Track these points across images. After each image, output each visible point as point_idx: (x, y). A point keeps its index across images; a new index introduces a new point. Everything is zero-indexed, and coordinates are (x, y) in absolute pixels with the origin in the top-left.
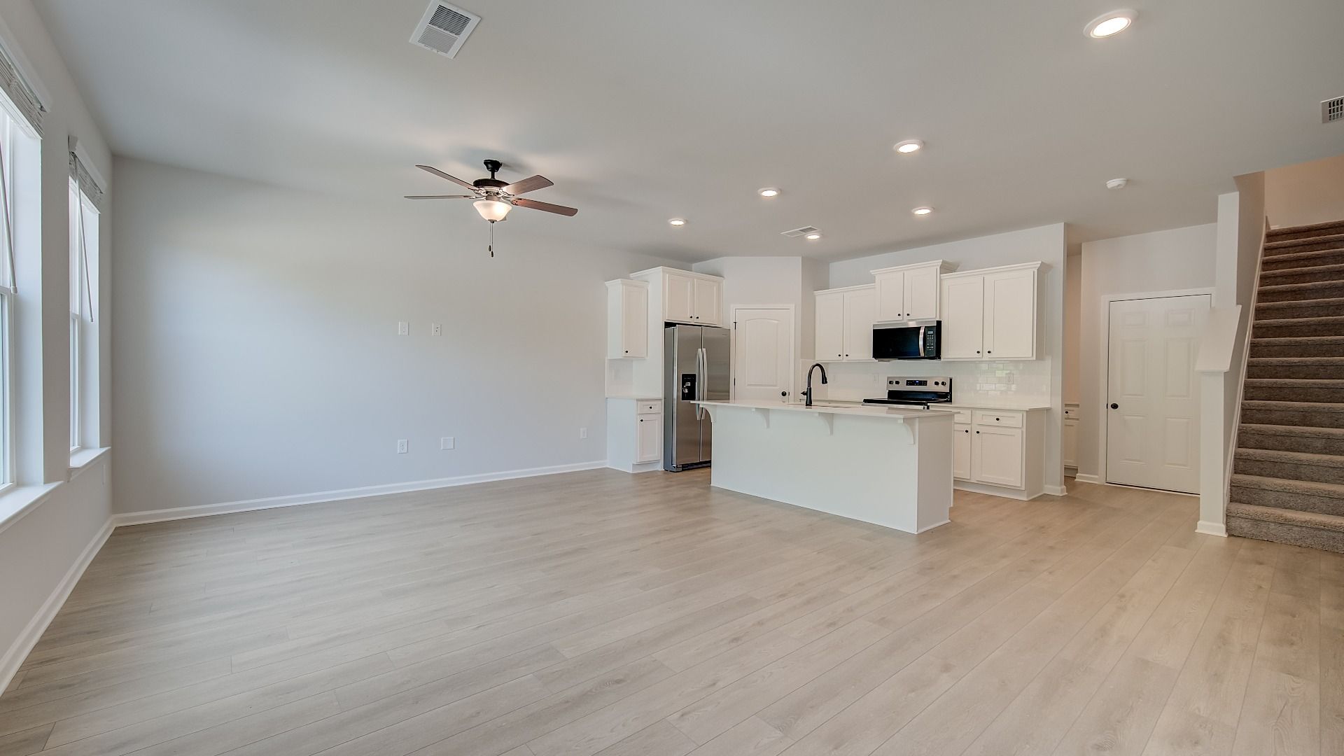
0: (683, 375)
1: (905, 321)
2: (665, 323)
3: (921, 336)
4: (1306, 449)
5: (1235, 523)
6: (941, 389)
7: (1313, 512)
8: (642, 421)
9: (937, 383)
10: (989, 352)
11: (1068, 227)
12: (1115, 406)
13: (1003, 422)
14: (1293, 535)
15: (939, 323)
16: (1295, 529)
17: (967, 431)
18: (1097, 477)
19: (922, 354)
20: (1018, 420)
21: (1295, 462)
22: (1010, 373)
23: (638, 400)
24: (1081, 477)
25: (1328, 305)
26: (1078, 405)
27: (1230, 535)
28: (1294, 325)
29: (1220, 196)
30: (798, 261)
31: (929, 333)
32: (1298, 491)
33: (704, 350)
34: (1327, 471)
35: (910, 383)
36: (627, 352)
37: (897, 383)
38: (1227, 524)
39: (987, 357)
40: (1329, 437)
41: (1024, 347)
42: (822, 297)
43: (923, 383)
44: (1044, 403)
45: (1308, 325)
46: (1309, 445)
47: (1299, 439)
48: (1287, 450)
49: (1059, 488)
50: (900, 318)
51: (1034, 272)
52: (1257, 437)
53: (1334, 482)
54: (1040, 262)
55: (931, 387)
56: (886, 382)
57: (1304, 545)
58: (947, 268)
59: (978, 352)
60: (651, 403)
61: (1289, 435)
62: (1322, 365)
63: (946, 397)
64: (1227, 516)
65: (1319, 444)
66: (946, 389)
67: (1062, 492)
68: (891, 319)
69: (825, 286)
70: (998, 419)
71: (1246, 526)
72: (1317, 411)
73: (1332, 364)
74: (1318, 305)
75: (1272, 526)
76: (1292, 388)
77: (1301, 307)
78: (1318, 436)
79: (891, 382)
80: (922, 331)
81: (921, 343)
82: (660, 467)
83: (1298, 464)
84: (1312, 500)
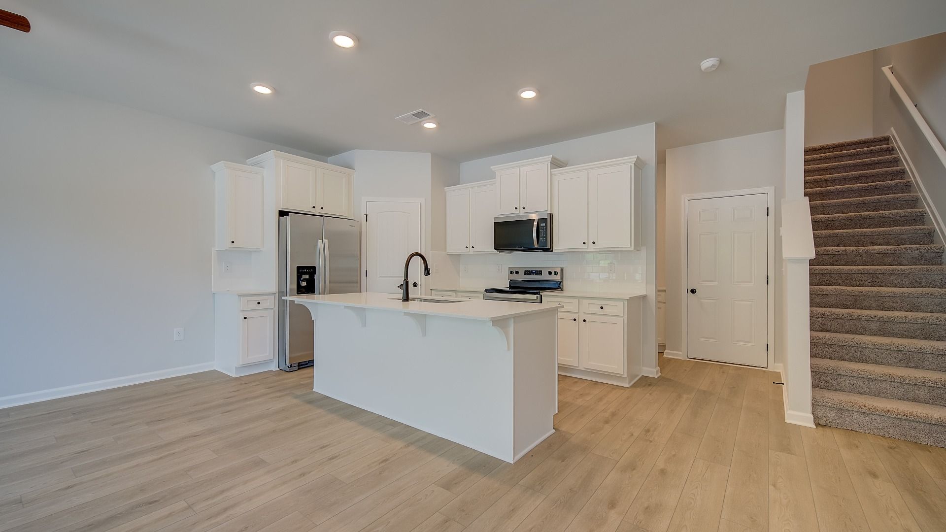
0: (299, 268)
1: (521, 214)
2: (279, 211)
3: (535, 229)
4: (863, 331)
5: (822, 412)
6: (553, 277)
7: (885, 397)
8: (245, 318)
9: (550, 273)
10: (594, 243)
11: (658, 126)
12: (693, 291)
13: (606, 310)
14: (876, 425)
15: (551, 215)
16: (878, 418)
17: (575, 320)
18: (680, 353)
19: (536, 245)
20: (619, 309)
21: (861, 345)
22: (611, 263)
23: (240, 296)
24: (668, 354)
25: (851, 204)
26: (664, 291)
27: (817, 425)
28: (829, 220)
29: (788, 94)
30: (427, 157)
31: (542, 225)
32: (872, 377)
33: (326, 241)
34: (889, 354)
35: (528, 273)
36: (233, 242)
37: (517, 273)
38: (813, 413)
39: (591, 247)
40: (882, 321)
41: (623, 238)
42: (452, 192)
43: (539, 273)
44: (641, 292)
45: (840, 220)
46: (865, 328)
47: (857, 322)
48: (847, 332)
49: (655, 370)
50: (517, 211)
51: (631, 166)
52: (821, 320)
53: (895, 365)
54: (636, 156)
55: (545, 276)
56: (507, 272)
57: (886, 435)
58: (556, 164)
59: (584, 243)
60: (259, 299)
61: (849, 318)
62: (859, 254)
63: (558, 286)
64: (813, 404)
65: (874, 326)
66: (558, 278)
67: (657, 373)
68: (508, 212)
69: (456, 182)
70: (602, 308)
71: (831, 415)
72: (867, 295)
73: (867, 253)
74: (843, 204)
75: (856, 415)
76: (839, 274)
77: (830, 206)
78: (873, 319)
79: (511, 272)
80: (535, 224)
81: (535, 235)
82: (274, 367)
83: (863, 347)
84: (884, 385)
